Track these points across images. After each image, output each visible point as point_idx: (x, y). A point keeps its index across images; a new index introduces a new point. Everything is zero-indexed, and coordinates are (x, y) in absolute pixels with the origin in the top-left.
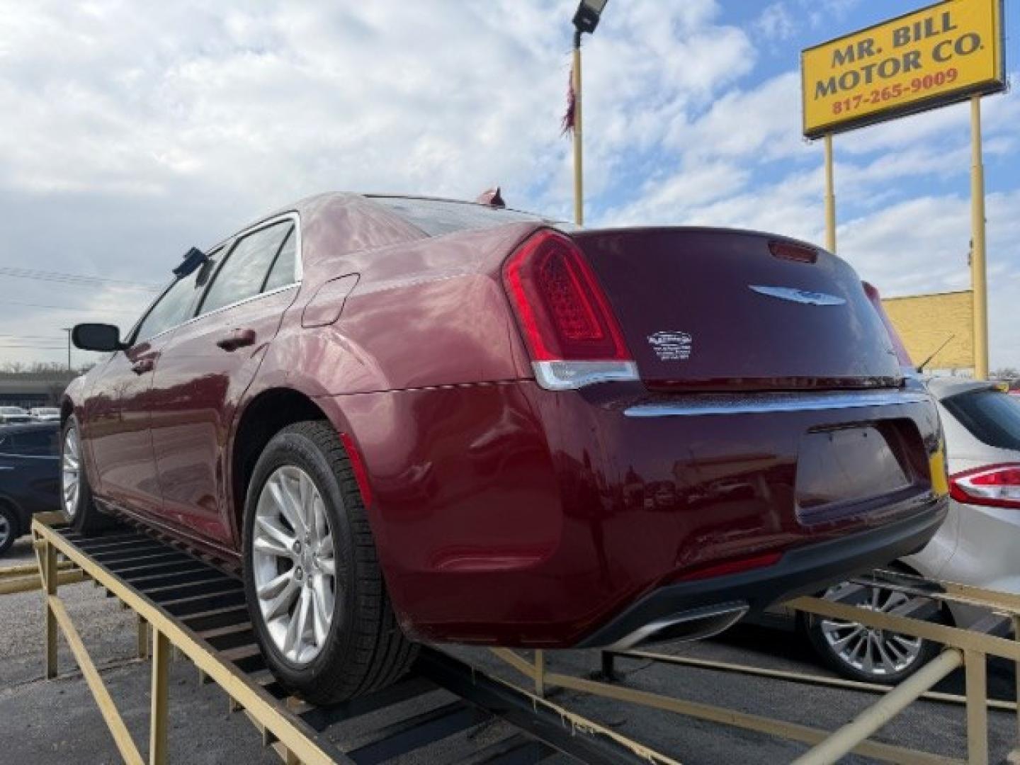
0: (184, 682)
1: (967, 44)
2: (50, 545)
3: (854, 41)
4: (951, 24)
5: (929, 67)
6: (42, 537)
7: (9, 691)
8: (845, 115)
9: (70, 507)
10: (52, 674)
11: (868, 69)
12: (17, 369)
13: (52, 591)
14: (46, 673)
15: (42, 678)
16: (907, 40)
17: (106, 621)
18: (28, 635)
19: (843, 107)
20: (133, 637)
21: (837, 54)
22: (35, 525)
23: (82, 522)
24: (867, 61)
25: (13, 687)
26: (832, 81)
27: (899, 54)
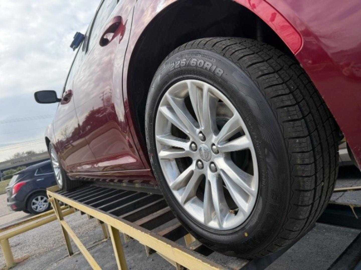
0: (127, 246)
2: (55, 199)
6: (51, 197)
7: (55, 265)
9: (60, 182)
10: (71, 254)
12: (42, 151)
13: (61, 219)
14: (69, 254)
15: (68, 256)
17: (88, 226)
18: (59, 238)
20: (101, 231)
22: (48, 193)
23: (66, 187)
25: (56, 262)
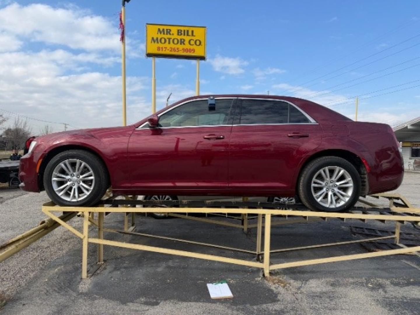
1: (198, 43)
3: (165, 28)
4: (194, 35)
5: (187, 46)
8: (161, 52)
11: (169, 39)
16: (181, 34)
19: (161, 49)
21: (159, 29)
24: (169, 36)
26: (157, 39)
27: (179, 37)
